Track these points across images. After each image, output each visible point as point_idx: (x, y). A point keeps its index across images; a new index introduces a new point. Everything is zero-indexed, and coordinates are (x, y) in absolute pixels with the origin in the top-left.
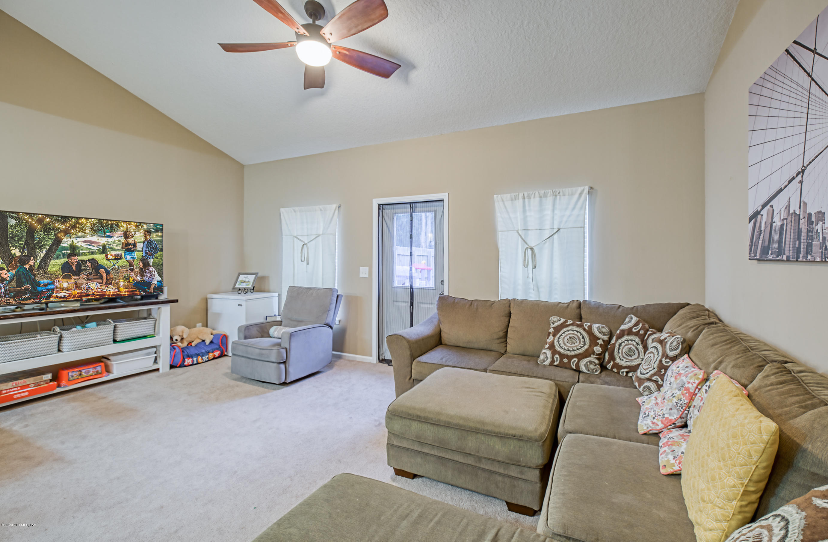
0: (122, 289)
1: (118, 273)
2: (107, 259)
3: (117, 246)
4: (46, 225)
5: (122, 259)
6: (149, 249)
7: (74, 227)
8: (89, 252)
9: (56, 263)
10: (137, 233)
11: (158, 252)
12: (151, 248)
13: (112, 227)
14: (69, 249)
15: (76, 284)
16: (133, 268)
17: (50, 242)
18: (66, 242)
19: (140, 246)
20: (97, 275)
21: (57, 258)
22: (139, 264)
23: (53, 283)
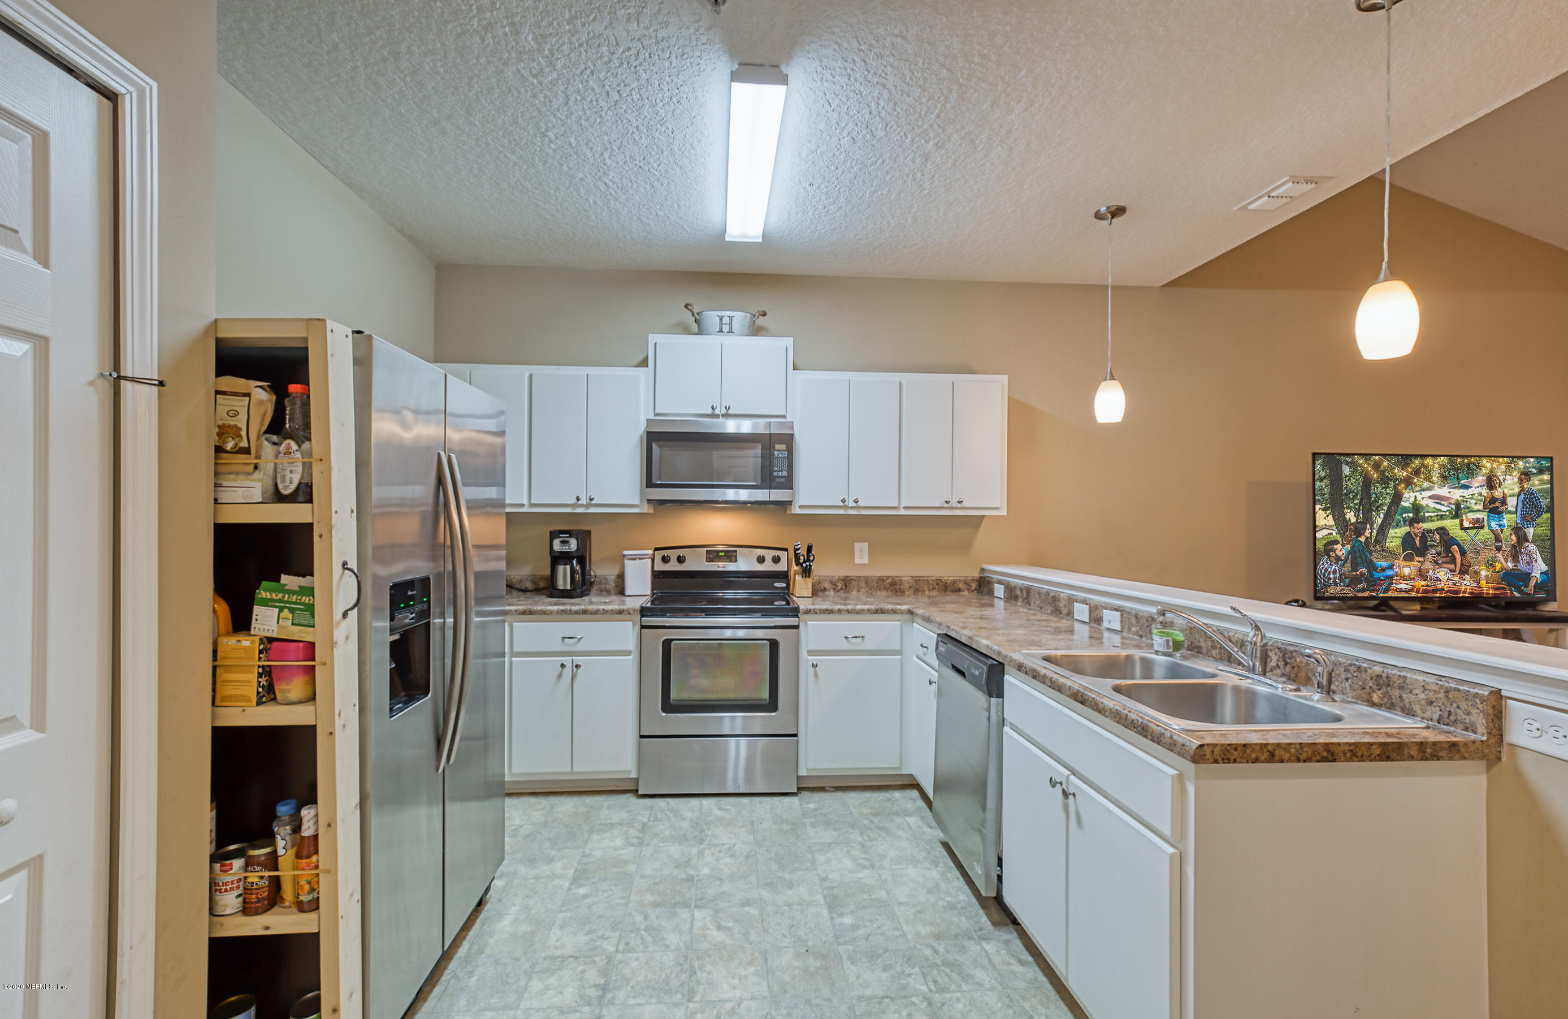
0: (1483, 582)
1: (1478, 553)
2: (1463, 528)
3: (1476, 503)
4: (1384, 471)
5: (1483, 527)
6: (1526, 508)
7: (1417, 472)
8: (1437, 516)
9: (1395, 535)
10: (1507, 477)
11: (1542, 514)
12: (1530, 505)
13: (1469, 469)
14: (1411, 510)
15: (1420, 570)
16: (1500, 544)
17: (1388, 501)
18: (1408, 498)
19: (1512, 503)
20: (1447, 556)
21: (1397, 526)
22: (1509, 537)
23: (1391, 567)
